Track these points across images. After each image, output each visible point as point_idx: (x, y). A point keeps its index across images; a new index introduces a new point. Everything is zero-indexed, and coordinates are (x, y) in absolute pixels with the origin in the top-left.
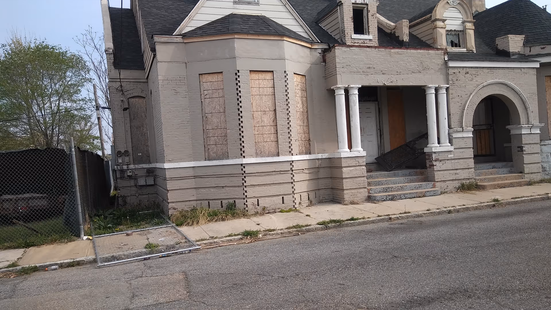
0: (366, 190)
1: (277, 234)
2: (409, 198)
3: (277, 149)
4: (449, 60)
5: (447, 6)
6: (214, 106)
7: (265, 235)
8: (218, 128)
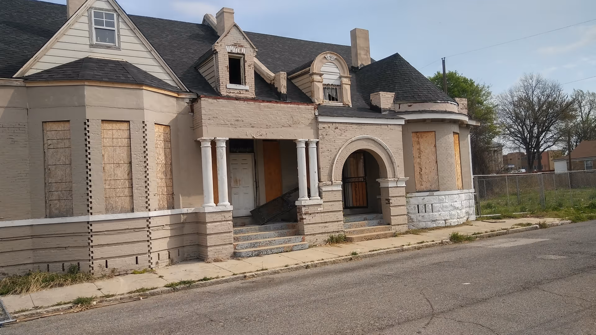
0: (232, 246)
1: (116, 300)
2: (276, 253)
3: (132, 205)
4: (319, 115)
5: (325, 61)
6: (59, 157)
7: (101, 302)
8: (62, 181)
